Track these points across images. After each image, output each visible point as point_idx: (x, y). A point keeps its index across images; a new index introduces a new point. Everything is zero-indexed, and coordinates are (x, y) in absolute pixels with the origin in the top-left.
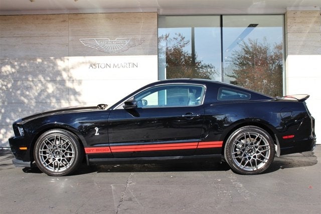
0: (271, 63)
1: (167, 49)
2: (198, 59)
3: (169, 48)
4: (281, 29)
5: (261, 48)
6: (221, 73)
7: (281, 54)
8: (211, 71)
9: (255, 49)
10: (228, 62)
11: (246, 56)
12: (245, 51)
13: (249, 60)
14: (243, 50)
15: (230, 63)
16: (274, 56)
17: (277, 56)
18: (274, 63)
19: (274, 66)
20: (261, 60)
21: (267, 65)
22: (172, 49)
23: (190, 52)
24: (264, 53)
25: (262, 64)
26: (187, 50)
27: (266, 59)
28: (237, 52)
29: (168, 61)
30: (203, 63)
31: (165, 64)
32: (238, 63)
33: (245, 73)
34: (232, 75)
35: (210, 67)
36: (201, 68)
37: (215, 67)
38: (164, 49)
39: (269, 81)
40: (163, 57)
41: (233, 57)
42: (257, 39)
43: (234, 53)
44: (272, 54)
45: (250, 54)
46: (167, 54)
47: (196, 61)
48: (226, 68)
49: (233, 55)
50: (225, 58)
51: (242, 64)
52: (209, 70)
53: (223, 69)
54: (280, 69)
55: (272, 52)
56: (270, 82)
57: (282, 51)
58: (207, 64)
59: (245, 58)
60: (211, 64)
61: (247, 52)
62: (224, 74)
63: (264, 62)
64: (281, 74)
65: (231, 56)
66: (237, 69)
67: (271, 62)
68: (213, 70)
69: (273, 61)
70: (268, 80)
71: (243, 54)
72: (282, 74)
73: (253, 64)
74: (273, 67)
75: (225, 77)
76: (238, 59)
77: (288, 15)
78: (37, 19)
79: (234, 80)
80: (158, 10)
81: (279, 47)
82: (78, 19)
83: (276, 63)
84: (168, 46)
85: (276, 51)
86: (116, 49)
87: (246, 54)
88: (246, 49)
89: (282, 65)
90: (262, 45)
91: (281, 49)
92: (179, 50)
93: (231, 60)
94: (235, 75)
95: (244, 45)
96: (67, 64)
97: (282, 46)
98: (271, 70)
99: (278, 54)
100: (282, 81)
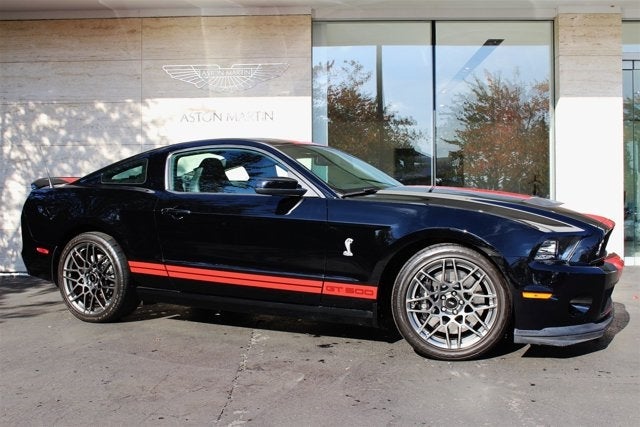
0: (526, 118)
1: (329, 89)
2: (389, 111)
3: (333, 88)
4: (546, 49)
5: (507, 90)
6: (432, 135)
7: (547, 101)
8: (414, 133)
9: (497, 90)
10: (446, 116)
11: (480, 104)
12: (478, 95)
14: (474, 93)
15: (449, 118)
16: (532, 104)
17: (537, 104)
18: (532, 115)
19: (531, 122)
20: (507, 112)
21: (519, 121)
22: (340, 90)
23: (374, 95)
25: (509, 118)
26: (368, 91)
27: (518, 108)
28: (462, 96)
29: (332, 112)
30: (397, 118)
31: (325, 119)
32: (464, 118)
33: (478, 135)
34: (454, 139)
35: (410, 123)
38: (325, 91)
40: (323, 104)
41: (454, 105)
42: (500, 72)
43: (454, 99)
44: (530, 100)
45: (487, 100)
46: (329, 99)
47: (386, 115)
48: (440, 128)
49: (454, 102)
50: (439, 105)
51: (472, 119)
52: (408, 127)
53: (435, 128)
54: (543, 131)
55: (527, 97)
57: (549, 95)
58: (403, 117)
59: (480, 109)
61: (483, 97)
62: (438, 139)
63: (514, 114)
64: (545, 138)
65: (450, 104)
66: (463, 128)
67: (527, 114)
68: (416, 129)
69: (531, 112)
71: (474, 100)
72: (548, 138)
73: (492, 120)
74: (527, 124)
75: (442, 145)
76: (466, 110)
77: (561, 22)
78: (82, 27)
79: (456, 148)
80: (312, 10)
81: (543, 88)
82: (161, 28)
84: (332, 83)
85: (536, 94)
86: (232, 84)
87: (480, 100)
88: (480, 92)
90: (510, 84)
91: (548, 90)
92: (352, 92)
93: (450, 111)
94: (459, 140)
95: (476, 84)
96: (138, 114)
97: (548, 85)
98: (526, 130)
99: (540, 100)
100: (548, 151)
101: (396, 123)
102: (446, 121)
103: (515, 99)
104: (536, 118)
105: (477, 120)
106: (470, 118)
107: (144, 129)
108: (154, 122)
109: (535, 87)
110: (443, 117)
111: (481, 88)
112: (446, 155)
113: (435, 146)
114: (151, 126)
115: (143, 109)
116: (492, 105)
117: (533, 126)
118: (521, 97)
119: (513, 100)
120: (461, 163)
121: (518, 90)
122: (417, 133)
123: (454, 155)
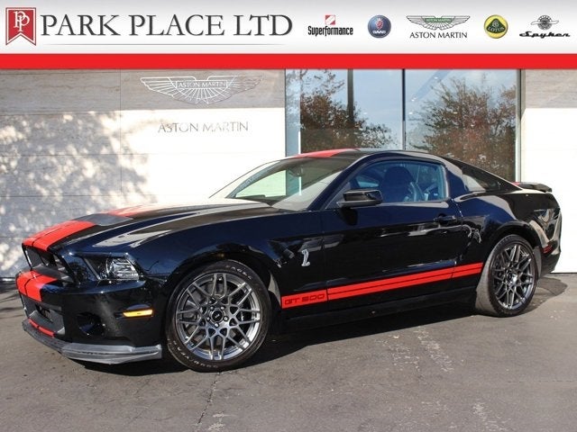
0: (493, 124)
1: (302, 96)
2: (359, 117)
3: (306, 96)
5: (475, 96)
6: (401, 141)
7: (513, 107)
8: (384, 138)
9: (464, 96)
10: (416, 122)
11: (448, 110)
12: (446, 100)
13: (452, 118)
14: (442, 100)
15: (419, 124)
16: (500, 111)
17: (504, 110)
18: (499, 122)
19: (499, 128)
20: (475, 118)
21: (486, 127)
22: (312, 97)
23: (345, 103)
24: (480, 106)
25: (477, 125)
26: (339, 99)
27: (485, 114)
28: (431, 103)
29: (305, 119)
30: (368, 125)
31: (298, 125)
32: (433, 123)
33: (445, 141)
34: (423, 145)
35: (382, 130)
36: (365, 132)
37: (390, 131)
38: (297, 98)
39: (490, 158)
40: (296, 111)
41: (424, 111)
43: (424, 105)
44: (497, 106)
45: (454, 106)
46: (301, 107)
47: (356, 120)
48: (410, 133)
49: (424, 108)
50: (409, 113)
51: (440, 125)
52: (380, 135)
53: (404, 133)
54: (511, 133)
55: (495, 102)
56: (492, 159)
57: (516, 102)
58: (376, 124)
59: (446, 115)
60: (384, 125)
61: (450, 103)
62: (407, 144)
63: (482, 121)
64: (512, 143)
65: (420, 110)
66: (432, 134)
67: (495, 121)
68: (387, 135)
69: (498, 119)
70: (488, 155)
71: (443, 106)
72: (514, 143)
73: (461, 126)
74: (497, 131)
76: (434, 116)
81: (509, 95)
83: (504, 124)
84: (304, 91)
85: (503, 100)
86: (208, 96)
87: (448, 106)
88: (447, 97)
89: (514, 127)
90: (477, 89)
91: (513, 97)
92: (325, 100)
93: (420, 117)
94: (428, 145)
95: (443, 90)
97: (514, 92)
98: (493, 136)
99: (508, 107)
100: (514, 156)
102: (416, 126)
103: (483, 104)
105: (446, 126)
106: (438, 124)
109: (502, 96)
110: (413, 122)
111: (448, 94)
116: (461, 110)
117: (501, 131)
121: (486, 97)
122: (387, 137)
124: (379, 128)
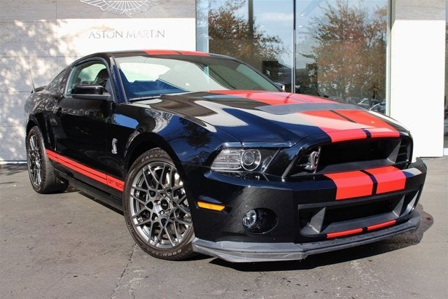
0: (368, 37)
1: (210, 12)
2: (258, 31)
3: (213, 12)
5: (354, 14)
6: (292, 51)
7: (385, 23)
8: (278, 49)
9: (345, 14)
10: (305, 35)
11: (331, 25)
12: (330, 18)
13: (336, 32)
14: (327, 16)
15: (306, 37)
16: (374, 26)
17: (378, 25)
18: (373, 35)
19: (372, 41)
20: (353, 32)
21: (362, 40)
22: (219, 14)
23: (246, 18)
25: (355, 37)
26: (241, 14)
27: (362, 29)
28: (317, 19)
29: (212, 31)
30: (265, 36)
31: (206, 37)
32: (318, 36)
33: (329, 50)
34: (310, 54)
35: (276, 41)
38: (206, 13)
40: (205, 24)
41: (311, 26)
43: (311, 21)
44: (371, 22)
45: (337, 22)
46: (209, 21)
47: (256, 34)
48: (299, 45)
49: (311, 24)
50: (299, 26)
52: (274, 44)
53: (295, 45)
54: (382, 46)
55: (370, 19)
57: (387, 18)
58: (271, 36)
59: (331, 29)
60: (278, 36)
61: (333, 20)
62: (297, 53)
63: (359, 35)
64: (384, 52)
65: (307, 25)
66: (317, 45)
67: (369, 34)
69: (372, 32)
71: (327, 23)
73: (342, 38)
74: (370, 43)
75: (300, 58)
76: (320, 30)
79: (312, 61)
81: (382, 12)
84: (212, 8)
85: (377, 18)
87: (332, 22)
88: (332, 16)
90: (356, 8)
91: (386, 14)
92: (229, 16)
93: (307, 31)
94: (315, 54)
95: (328, 8)
96: (50, 32)
97: (386, 11)
98: (368, 47)
99: (380, 23)
100: (385, 64)
101: (264, 40)
102: (303, 39)
103: (360, 22)
104: (376, 37)
105: (330, 38)
106: (323, 37)
107: (55, 44)
108: (63, 39)
109: (376, 12)
110: (301, 35)
111: (333, 13)
112: (304, 67)
113: (295, 59)
114: (62, 42)
115: (54, 27)
116: (341, 26)
117: (374, 44)
118: (364, 19)
119: (358, 22)
120: (316, 73)
121: (362, 15)
122: (281, 48)
123: (310, 67)
124: (274, 38)
